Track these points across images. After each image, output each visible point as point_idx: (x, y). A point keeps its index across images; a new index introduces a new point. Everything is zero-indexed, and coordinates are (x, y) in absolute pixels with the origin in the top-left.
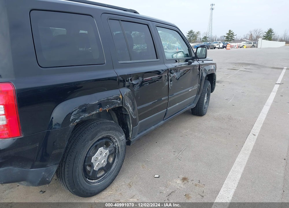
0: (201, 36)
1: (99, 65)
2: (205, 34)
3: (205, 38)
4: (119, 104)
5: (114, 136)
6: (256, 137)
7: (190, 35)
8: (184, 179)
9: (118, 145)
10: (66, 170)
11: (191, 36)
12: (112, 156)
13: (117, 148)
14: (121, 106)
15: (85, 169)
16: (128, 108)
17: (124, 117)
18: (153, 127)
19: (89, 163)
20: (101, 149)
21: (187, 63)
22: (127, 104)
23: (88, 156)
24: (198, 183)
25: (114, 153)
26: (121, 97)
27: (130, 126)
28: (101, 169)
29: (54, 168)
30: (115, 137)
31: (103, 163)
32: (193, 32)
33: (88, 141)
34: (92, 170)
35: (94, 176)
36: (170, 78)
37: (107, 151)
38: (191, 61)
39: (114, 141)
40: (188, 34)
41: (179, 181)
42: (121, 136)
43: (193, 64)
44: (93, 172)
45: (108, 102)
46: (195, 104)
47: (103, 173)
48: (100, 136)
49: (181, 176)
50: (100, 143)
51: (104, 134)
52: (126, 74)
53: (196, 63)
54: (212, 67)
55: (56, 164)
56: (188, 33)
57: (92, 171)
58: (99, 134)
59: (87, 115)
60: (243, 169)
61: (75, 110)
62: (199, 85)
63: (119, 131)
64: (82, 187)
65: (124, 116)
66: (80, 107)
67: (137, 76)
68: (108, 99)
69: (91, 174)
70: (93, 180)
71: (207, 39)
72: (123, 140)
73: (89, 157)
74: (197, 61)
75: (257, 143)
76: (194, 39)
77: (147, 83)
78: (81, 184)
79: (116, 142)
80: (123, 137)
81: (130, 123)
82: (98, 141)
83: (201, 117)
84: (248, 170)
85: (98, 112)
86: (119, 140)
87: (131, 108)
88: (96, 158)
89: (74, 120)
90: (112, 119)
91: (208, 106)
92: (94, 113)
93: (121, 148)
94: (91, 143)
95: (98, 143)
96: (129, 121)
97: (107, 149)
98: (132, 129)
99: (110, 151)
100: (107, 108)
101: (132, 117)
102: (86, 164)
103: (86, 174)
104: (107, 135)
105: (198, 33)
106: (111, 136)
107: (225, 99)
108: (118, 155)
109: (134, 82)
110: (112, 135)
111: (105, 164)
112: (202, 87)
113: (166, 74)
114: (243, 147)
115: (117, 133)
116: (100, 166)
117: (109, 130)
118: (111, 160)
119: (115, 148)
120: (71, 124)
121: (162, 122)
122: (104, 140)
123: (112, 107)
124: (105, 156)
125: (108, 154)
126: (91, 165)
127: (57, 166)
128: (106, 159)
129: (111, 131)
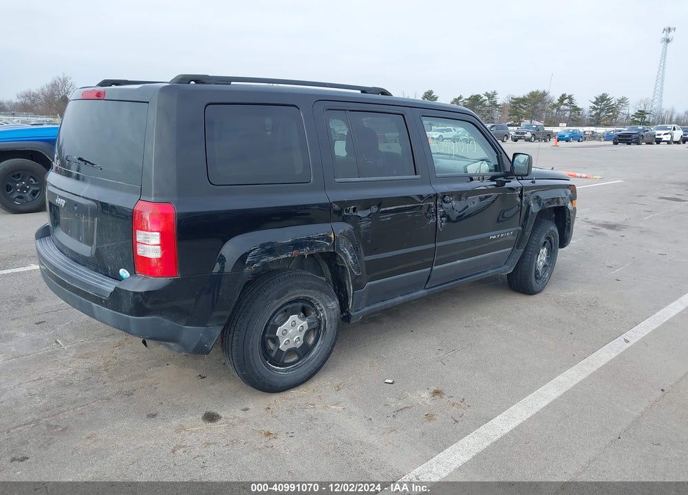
0: (631, 110)
1: (301, 183)
2: (642, 105)
3: (642, 114)
4: (327, 248)
5: (317, 300)
6: (628, 345)
7: (599, 107)
8: (437, 392)
9: (324, 316)
10: (235, 339)
11: (602, 110)
12: (314, 334)
13: (323, 322)
14: (332, 251)
15: (264, 344)
16: (345, 255)
17: (340, 272)
18: (400, 299)
19: (271, 336)
20: (294, 317)
21: (495, 183)
22: (342, 250)
23: (271, 323)
24: (460, 403)
25: (316, 329)
26: (332, 236)
27: (350, 289)
28: (291, 351)
29: (217, 331)
30: (319, 301)
31: (296, 342)
32: (608, 99)
33: (272, 299)
34: (277, 348)
35: (278, 359)
36: (442, 210)
37: (305, 323)
38: (502, 179)
39: (318, 308)
40: (594, 103)
41: (425, 395)
42: (330, 302)
43: (507, 185)
44: (277, 352)
45: (309, 242)
46: (511, 267)
47: (295, 358)
48: (292, 295)
49: (433, 388)
50: (292, 308)
51: (300, 293)
52: (346, 200)
53: (514, 183)
54: (561, 193)
55: (219, 325)
56: (595, 100)
57: (276, 350)
58: (291, 292)
59: (271, 258)
60: (560, 393)
61: (254, 249)
62: (520, 228)
63: (327, 293)
64: (256, 371)
65: (341, 270)
66: (262, 246)
67: (366, 204)
68: (310, 239)
69: (273, 355)
70: (277, 366)
71: (645, 118)
72: (333, 309)
73: (272, 326)
74: (518, 180)
75: (621, 357)
76: (609, 116)
77: (387, 217)
78: (255, 365)
79: (321, 310)
80: (334, 304)
81: (349, 283)
82: (290, 302)
83: (530, 296)
84: (570, 396)
85: (289, 256)
86: (327, 307)
87: (350, 257)
88: (285, 330)
89: (251, 264)
90: (322, 275)
91: (550, 275)
92: (284, 256)
93: (329, 323)
94: (277, 304)
95: (290, 306)
96: (348, 279)
97: (304, 320)
98: (353, 293)
99: (309, 324)
100: (306, 252)
101: (351, 272)
102: (267, 335)
103: (266, 353)
104: (306, 296)
105: (622, 101)
106: (312, 299)
107: (608, 264)
108: (323, 334)
109: (360, 214)
110: (314, 298)
111: (299, 344)
112: (528, 234)
113: (432, 204)
114: (585, 360)
115: (323, 296)
116: (291, 346)
117: (309, 289)
118: (312, 339)
119: (319, 321)
120: (247, 269)
121: (422, 292)
122: (300, 304)
123: (315, 251)
124: (300, 331)
125: (306, 328)
126: (276, 340)
127: (222, 328)
128: (302, 336)
129: (311, 291)
